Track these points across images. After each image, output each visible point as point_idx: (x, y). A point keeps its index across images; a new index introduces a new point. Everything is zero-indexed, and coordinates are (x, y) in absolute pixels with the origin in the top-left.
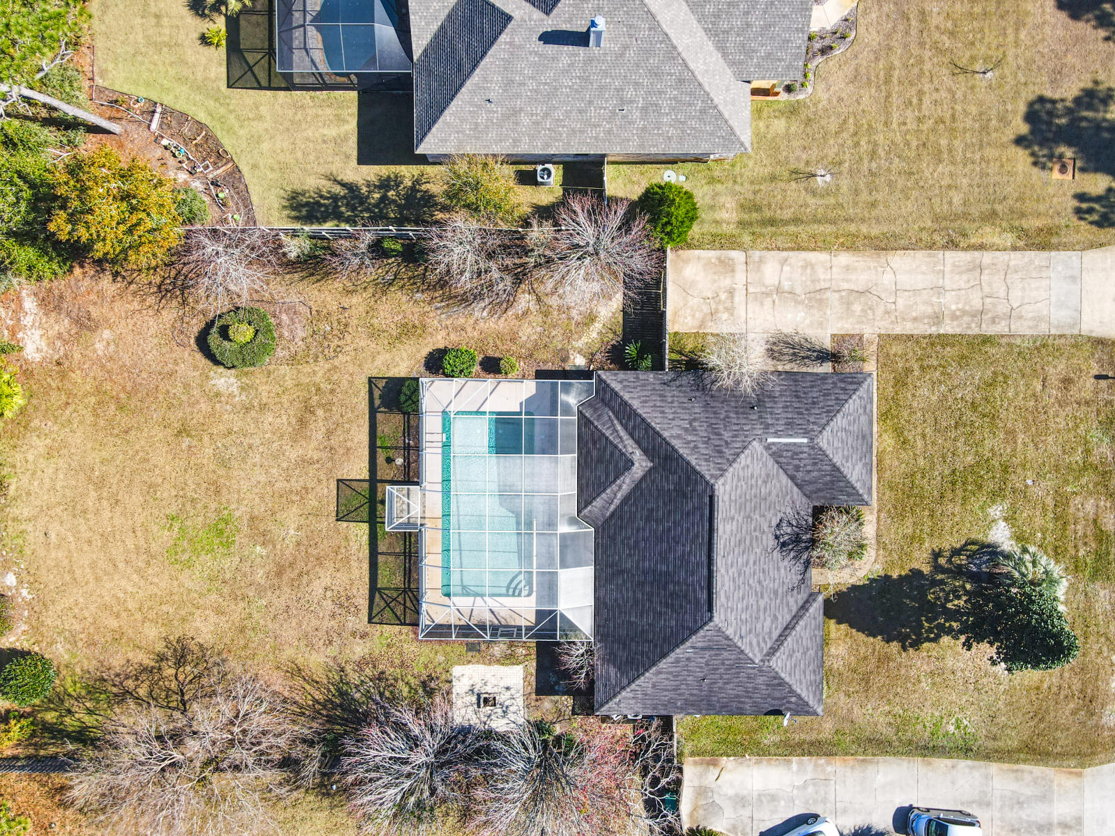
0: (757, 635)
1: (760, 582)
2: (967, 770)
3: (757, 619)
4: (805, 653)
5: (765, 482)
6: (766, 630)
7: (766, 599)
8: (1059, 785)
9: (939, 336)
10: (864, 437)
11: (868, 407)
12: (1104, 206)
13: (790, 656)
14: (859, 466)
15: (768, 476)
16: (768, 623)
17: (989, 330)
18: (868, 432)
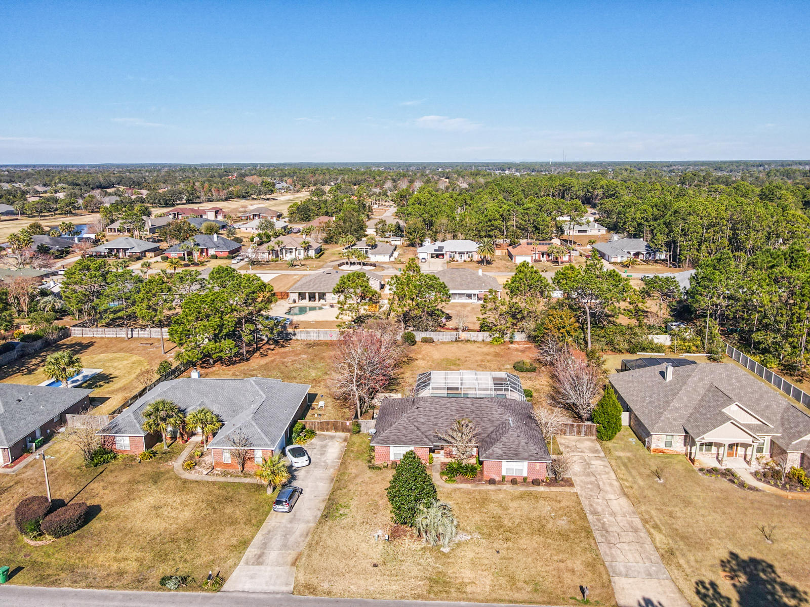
0: (417, 415)
1: (442, 417)
2: (315, 514)
3: (425, 415)
4: (404, 435)
5: (489, 420)
6: (419, 420)
7: (434, 420)
8: (290, 554)
9: (585, 514)
10: (516, 455)
11: (533, 458)
12: (713, 595)
13: (405, 428)
14: (500, 451)
15: (493, 421)
16: (422, 420)
17: (597, 534)
18: (519, 457)
